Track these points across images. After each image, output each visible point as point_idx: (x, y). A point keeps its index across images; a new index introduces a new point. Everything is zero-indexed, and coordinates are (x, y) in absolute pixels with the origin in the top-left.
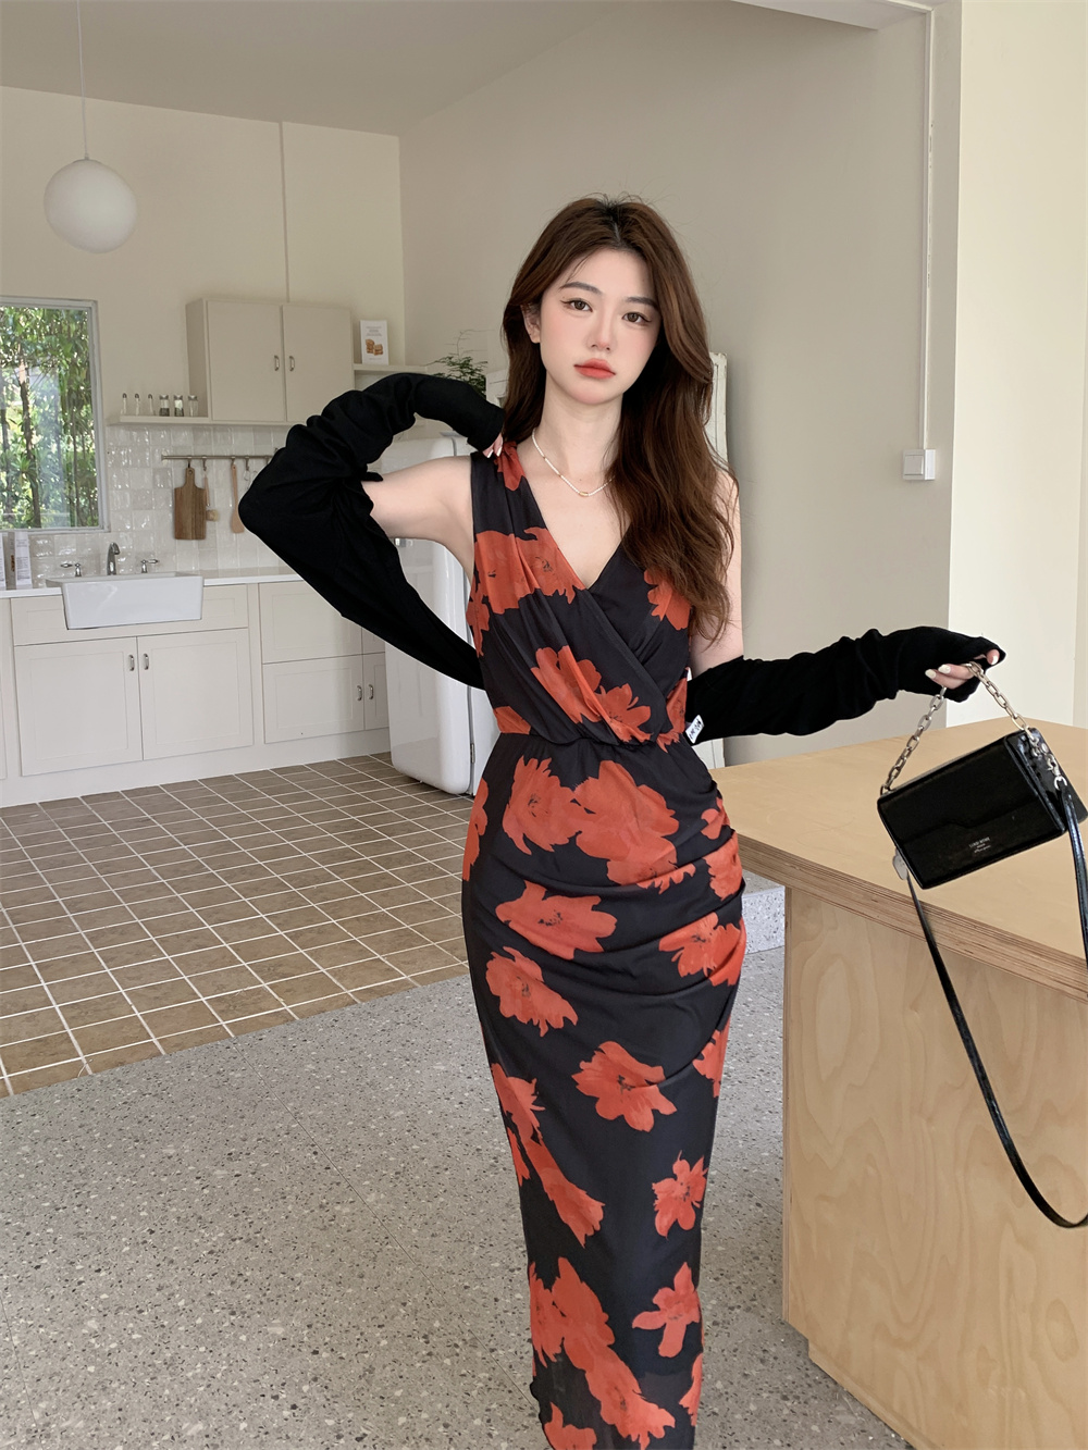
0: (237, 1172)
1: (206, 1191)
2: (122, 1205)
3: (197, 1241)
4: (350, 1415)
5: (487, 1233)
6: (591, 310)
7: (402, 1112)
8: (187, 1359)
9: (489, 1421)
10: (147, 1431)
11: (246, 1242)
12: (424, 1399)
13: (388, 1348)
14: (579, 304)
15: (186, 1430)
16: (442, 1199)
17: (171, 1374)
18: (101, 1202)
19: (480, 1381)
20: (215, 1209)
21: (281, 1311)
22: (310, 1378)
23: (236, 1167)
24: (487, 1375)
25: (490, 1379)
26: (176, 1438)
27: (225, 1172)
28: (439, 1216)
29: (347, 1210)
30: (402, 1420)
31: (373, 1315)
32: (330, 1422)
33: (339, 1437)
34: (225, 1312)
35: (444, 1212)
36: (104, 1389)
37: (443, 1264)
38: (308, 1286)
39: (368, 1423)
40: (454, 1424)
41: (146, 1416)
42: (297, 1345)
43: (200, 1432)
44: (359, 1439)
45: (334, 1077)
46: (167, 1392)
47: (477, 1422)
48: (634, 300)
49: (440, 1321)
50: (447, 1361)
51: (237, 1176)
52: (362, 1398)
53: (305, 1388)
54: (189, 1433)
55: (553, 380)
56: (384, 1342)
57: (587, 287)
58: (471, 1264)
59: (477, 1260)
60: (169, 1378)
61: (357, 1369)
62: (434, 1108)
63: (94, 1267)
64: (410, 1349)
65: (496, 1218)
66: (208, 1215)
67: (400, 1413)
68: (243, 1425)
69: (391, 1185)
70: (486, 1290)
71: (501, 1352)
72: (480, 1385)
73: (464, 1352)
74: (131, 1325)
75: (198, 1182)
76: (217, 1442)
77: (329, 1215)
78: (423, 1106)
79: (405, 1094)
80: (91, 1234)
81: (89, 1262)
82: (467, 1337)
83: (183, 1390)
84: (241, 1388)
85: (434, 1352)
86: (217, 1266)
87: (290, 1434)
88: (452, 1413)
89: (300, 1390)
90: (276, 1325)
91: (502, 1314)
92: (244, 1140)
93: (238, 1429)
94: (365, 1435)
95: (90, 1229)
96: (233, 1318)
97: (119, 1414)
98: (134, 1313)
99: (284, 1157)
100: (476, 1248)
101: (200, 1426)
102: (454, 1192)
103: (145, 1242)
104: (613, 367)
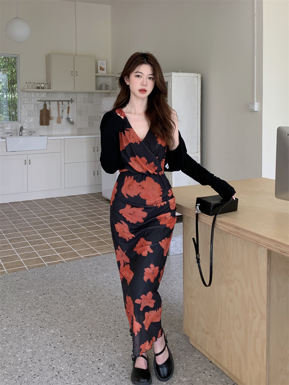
0: (45, 297)
1: (36, 301)
2: (14, 303)
3: (33, 312)
4: (69, 350)
5: (110, 313)
6: (141, 77)
7: (92, 285)
8: (29, 337)
9: (104, 352)
10: (17, 350)
11: (46, 313)
12: (88, 347)
13: (80, 337)
14: (138, 76)
15: (27, 351)
16: (100, 305)
17: (24, 339)
18: (9, 303)
19: (103, 344)
20: (38, 305)
21: (54, 328)
22: (59, 341)
23: (45, 296)
24: (105, 343)
25: (106, 344)
26: (24, 352)
27: (42, 297)
28: (98, 309)
29: (74, 307)
30: (82, 351)
31: (77, 329)
32: (63, 351)
33: (65, 354)
34: (39, 327)
35: (100, 308)
36: (7, 342)
37: (98, 319)
38: (61, 323)
39: (73, 351)
40: (95, 352)
41: (17, 348)
42: (57, 335)
43: (30, 351)
44: (70, 354)
45: (74, 276)
46: (23, 343)
47: (101, 352)
48: (150, 75)
49: (95, 331)
50: (95, 340)
51: (45, 298)
52: (72, 347)
53: (58, 344)
54: (28, 351)
55: (132, 92)
56: (79, 335)
57: (140, 73)
58: (105, 320)
59: (107, 319)
60: (24, 340)
61: (71, 340)
62: (102, 284)
63: (6, 317)
64: (86, 337)
65: (114, 310)
66: (37, 307)
67: (81, 350)
68: (42, 350)
69: (87, 302)
70: (108, 325)
71: (109, 338)
72: (103, 345)
73: (100, 338)
74: (15, 329)
75: (35, 299)
76: (35, 353)
77: (69, 308)
78: (99, 284)
79: (94, 281)
80: (6, 309)
81: (5, 316)
82: (101, 335)
83: (27, 343)
84: (42, 343)
85: (92, 338)
86: (38, 317)
87: (53, 353)
88: (95, 350)
89: (57, 344)
90: (52, 331)
91: (111, 331)
92: (48, 290)
93: (40, 351)
94: (72, 354)
95: (5, 308)
96: (41, 329)
97: (11, 347)
98: (16, 327)
99: (58, 295)
100: (107, 316)
101: (31, 350)
102: (103, 304)
103: (20, 312)
104: (146, 90)
